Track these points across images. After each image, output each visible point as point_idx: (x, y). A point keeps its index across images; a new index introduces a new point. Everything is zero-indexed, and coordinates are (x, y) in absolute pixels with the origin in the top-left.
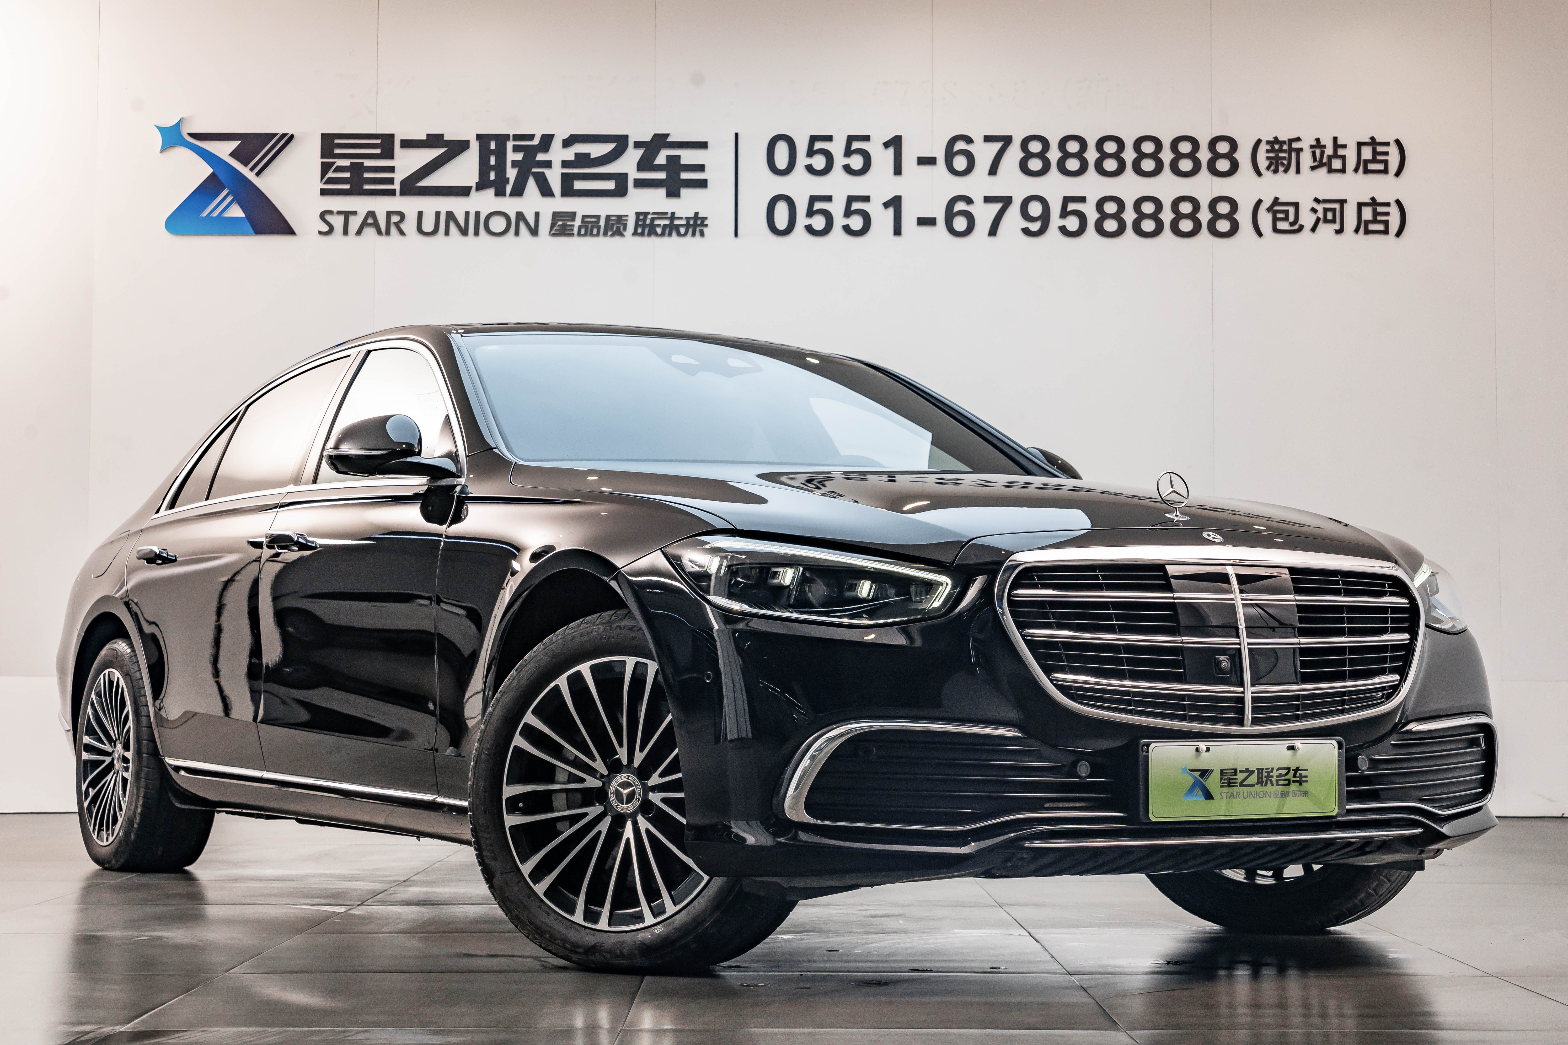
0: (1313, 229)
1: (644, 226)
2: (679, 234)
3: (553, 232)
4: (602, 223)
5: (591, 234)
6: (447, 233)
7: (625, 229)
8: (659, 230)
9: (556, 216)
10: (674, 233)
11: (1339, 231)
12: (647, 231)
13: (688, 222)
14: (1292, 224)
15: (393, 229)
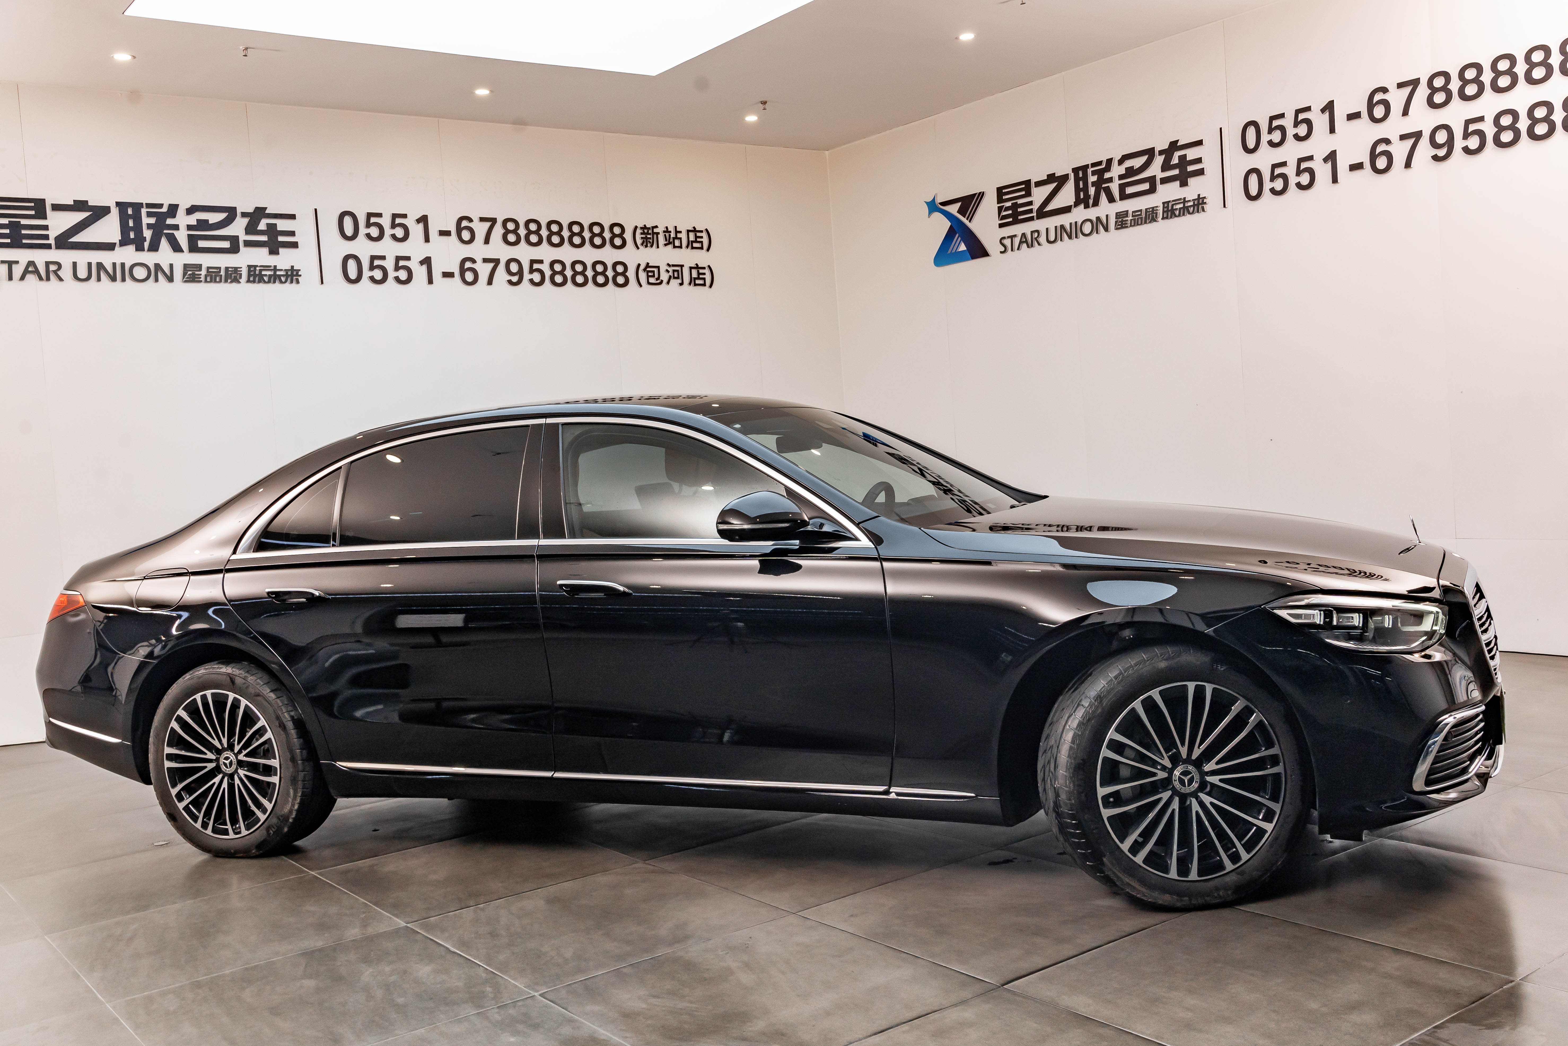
0: (668, 283)
1: (255, 276)
2: (281, 282)
3: (184, 280)
4: (223, 273)
5: (216, 282)
6: (99, 279)
7: (241, 277)
8: (266, 279)
9: (186, 267)
10: (277, 281)
11: (681, 284)
12: (257, 279)
13: (287, 273)
14: (657, 279)
15: (52, 276)
